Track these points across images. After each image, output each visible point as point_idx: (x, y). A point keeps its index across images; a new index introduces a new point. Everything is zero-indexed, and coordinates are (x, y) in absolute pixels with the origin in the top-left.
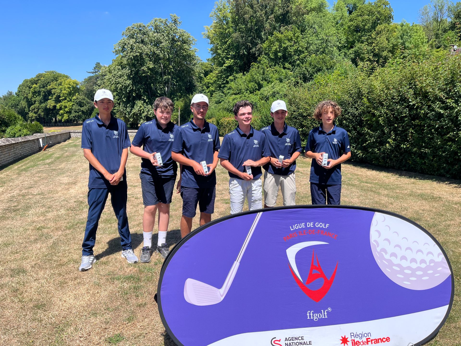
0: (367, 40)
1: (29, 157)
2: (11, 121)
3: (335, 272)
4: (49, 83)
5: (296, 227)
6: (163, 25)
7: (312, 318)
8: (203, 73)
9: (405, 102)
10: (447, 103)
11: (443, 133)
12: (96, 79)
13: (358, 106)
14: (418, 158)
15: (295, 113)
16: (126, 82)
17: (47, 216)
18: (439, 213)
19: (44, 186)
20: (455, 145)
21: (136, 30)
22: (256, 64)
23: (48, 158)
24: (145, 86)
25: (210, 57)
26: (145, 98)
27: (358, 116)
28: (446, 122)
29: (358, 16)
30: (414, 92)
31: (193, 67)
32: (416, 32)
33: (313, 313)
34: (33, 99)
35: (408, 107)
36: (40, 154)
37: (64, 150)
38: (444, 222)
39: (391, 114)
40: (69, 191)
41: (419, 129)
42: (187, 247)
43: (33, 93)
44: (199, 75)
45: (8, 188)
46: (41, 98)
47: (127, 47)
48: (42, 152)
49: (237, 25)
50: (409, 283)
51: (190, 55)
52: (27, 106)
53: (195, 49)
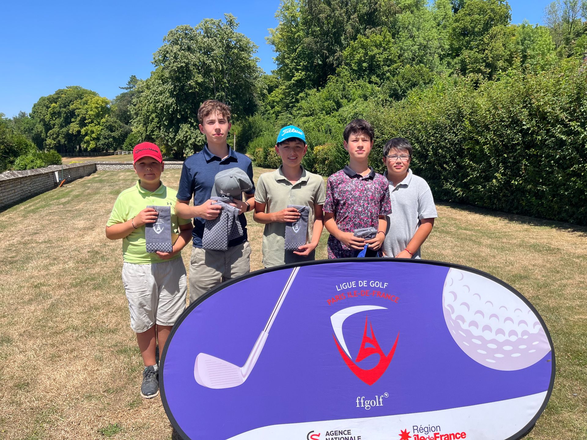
0: (478, 45)
1: (41, 195)
2: (21, 149)
3: (395, 346)
4: (71, 101)
5: (344, 286)
6: (215, 27)
7: (362, 406)
8: (266, 89)
9: (518, 126)
10: (570, 126)
11: (565, 166)
12: (130, 96)
13: (458, 130)
14: (534, 198)
15: (378, 140)
16: (168, 100)
17: (50, 270)
18: (555, 268)
19: (52, 232)
20: (581, 181)
21: (181, 34)
22: (334, 77)
23: (64, 196)
24: (192, 106)
25: (275, 68)
26: (193, 121)
27: (458, 143)
28: (569, 152)
29: (465, 15)
30: (529, 112)
31: (253, 81)
32: (541, 36)
33: (364, 400)
34: (52, 122)
35: (521, 131)
36: (56, 191)
37: (86, 186)
38: (560, 281)
39: (500, 140)
40: (84, 238)
41: (535, 160)
42: (199, 312)
43: (51, 114)
44: (261, 91)
45: (8, 233)
46: (61, 120)
47: (170, 57)
48: (58, 189)
49: (310, 27)
50: (494, 361)
51: (250, 66)
52: (44, 130)
53: (256, 59)
